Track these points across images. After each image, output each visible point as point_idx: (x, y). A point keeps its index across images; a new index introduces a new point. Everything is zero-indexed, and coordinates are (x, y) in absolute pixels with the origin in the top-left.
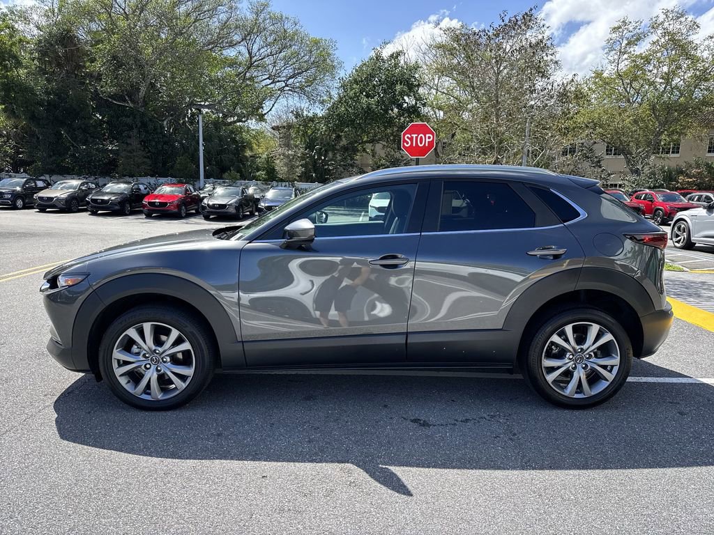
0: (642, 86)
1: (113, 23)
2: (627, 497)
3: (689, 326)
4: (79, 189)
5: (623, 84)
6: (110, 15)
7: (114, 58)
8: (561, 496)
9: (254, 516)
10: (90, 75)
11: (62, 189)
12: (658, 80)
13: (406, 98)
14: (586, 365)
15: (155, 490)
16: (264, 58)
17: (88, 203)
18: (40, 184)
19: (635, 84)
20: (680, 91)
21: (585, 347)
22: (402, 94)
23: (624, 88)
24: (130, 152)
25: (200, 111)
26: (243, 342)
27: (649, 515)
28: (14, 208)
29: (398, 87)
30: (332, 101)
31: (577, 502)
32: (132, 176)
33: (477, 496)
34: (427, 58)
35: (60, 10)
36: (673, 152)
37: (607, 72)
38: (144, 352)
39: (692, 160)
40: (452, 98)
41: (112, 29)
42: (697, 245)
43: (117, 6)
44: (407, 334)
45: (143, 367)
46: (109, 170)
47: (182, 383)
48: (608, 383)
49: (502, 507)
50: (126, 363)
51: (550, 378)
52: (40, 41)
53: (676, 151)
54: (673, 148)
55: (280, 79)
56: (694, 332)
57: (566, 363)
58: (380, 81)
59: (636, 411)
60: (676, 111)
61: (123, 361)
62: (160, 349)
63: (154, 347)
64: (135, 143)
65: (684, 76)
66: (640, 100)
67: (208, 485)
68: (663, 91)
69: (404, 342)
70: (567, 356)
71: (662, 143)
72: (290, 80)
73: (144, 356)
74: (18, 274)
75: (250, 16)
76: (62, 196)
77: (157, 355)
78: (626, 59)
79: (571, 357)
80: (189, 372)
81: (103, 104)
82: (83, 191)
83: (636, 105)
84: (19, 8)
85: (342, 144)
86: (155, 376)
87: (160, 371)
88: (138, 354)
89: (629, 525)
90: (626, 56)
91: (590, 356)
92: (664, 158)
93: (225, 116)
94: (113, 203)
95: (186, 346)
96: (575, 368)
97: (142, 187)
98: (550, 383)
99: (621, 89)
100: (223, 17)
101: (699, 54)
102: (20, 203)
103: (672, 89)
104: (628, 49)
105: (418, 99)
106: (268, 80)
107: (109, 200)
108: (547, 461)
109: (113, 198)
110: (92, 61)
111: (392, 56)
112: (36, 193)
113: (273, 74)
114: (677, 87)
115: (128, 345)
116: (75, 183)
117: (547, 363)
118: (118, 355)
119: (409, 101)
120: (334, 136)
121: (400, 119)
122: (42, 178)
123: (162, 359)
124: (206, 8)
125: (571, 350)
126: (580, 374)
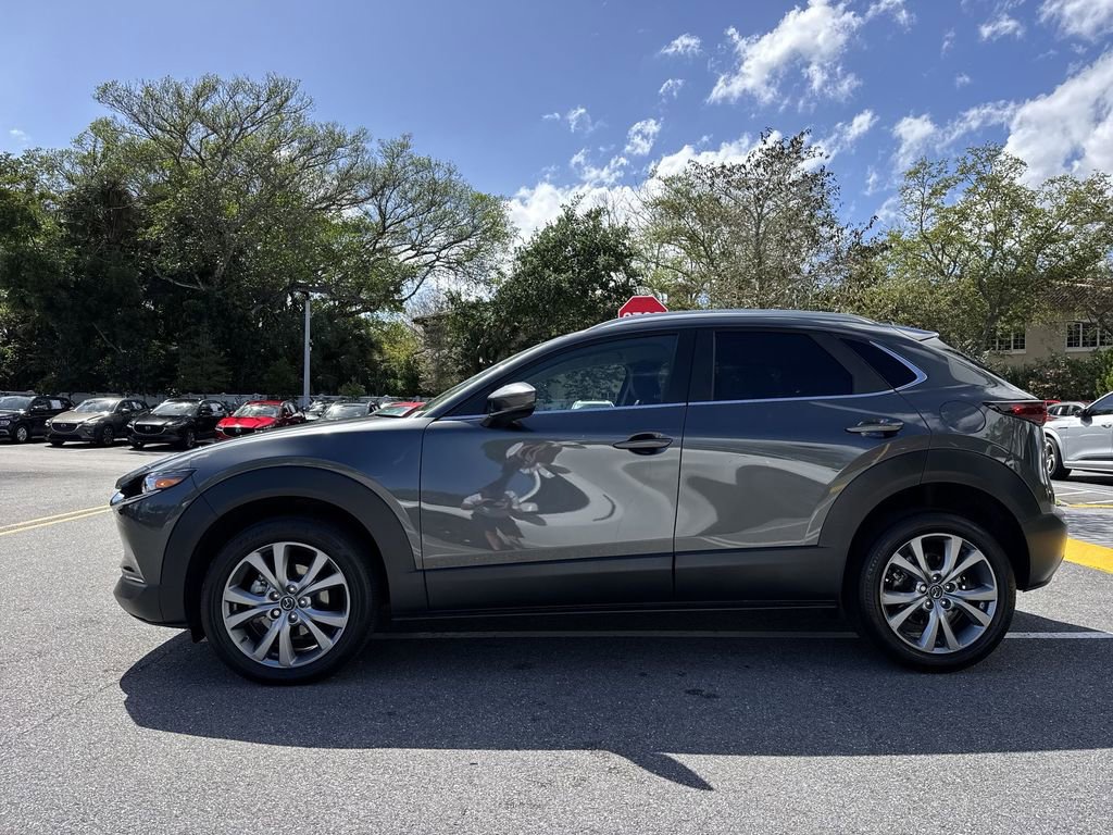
0: (959, 251)
1: (182, 173)
2: (1042, 778)
3: (1087, 570)
4: (117, 411)
5: (932, 249)
6: (178, 161)
7: (181, 220)
8: (941, 779)
9: (468, 813)
10: (143, 246)
11: (90, 411)
12: (982, 243)
13: (612, 274)
14: (948, 601)
15: (304, 783)
16: (404, 220)
17: (130, 430)
18: (56, 404)
19: (949, 249)
20: (1015, 257)
21: (943, 572)
22: (608, 268)
23: (934, 255)
24: (197, 356)
25: (307, 295)
26: (424, 571)
27: (1081, 800)
28: (14, 441)
29: (601, 259)
30: (503, 280)
31: (966, 787)
32: (197, 392)
33: (811, 782)
34: (641, 219)
35: (104, 156)
36: (1015, 347)
37: (906, 233)
38: (272, 590)
39: (1046, 357)
40: (680, 274)
41: (180, 182)
42: (1073, 473)
43: (188, 148)
44: (674, 555)
45: (268, 614)
46: (163, 382)
47: (329, 640)
48: (984, 629)
49: (853, 795)
50: (243, 608)
51: (895, 622)
52: (71, 198)
53: (1020, 344)
54: (1015, 341)
55: (426, 250)
56: (1094, 576)
57: (916, 599)
58: (574, 250)
59: (1030, 674)
60: (1013, 286)
61: (238, 605)
62: (296, 585)
63: (287, 582)
64: (205, 343)
65: (1019, 237)
66: (958, 273)
67: (387, 776)
68: (991, 258)
69: (671, 568)
70: (918, 587)
71: (999, 333)
72: (443, 252)
73: (271, 596)
74: (31, 525)
75: (382, 162)
76: (90, 422)
77: (292, 596)
78: (932, 215)
79: (923, 589)
80: (340, 621)
81: (159, 286)
82: (123, 413)
83: (952, 280)
84: (43, 153)
85: (519, 339)
86: (287, 627)
87: (295, 620)
88: (262, 594)
89: (1053, 812)
90: (932, 210)
91: (952, 587)
92: (1003, 356)
93: (343, 305)
94: (170, 431)
95: (338, 579)
96: (931, 606)
97: (214, 407)
98: (895, 630)
99: (930, 257)
100: (344, 163)
101: (1038, 206)
102: (22, 433)
103: (1004, 255)
104: (933, 200)
105: (632, 274)
106: (410, 251)
107: (162, 427)
108: (909, 737)
109: (170, 423)
110: (149, 224)
111: (588, 215)
112: (49, 418)
113: (417, 243)
114: (1011, 252)
115: (248, 578)
116: (113, 401)
117: (889, 599)
118: (231, 595)
119: (619, 277)
120: (507, 330)
121: (605, 304)
122: (60, 395)
123: (299, 601)
124: (319, 150)
125: (924, 578)
126: (938, 616)
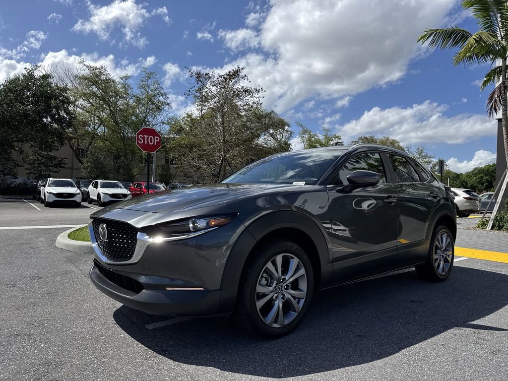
14: (443, 256)
21: (443, 246)
26: (332, 263)
37: (194, 115)
47: (299, 306)
48: (450, 264)
77: (282, 284)
80: (303, 294)
86: (281, 303)
87: (284, 298)
91: (444, 251)
95: (302, 271)
98: (436, 268)
117: (435, 257)
123: (285, 287)
126: (443, 261)
